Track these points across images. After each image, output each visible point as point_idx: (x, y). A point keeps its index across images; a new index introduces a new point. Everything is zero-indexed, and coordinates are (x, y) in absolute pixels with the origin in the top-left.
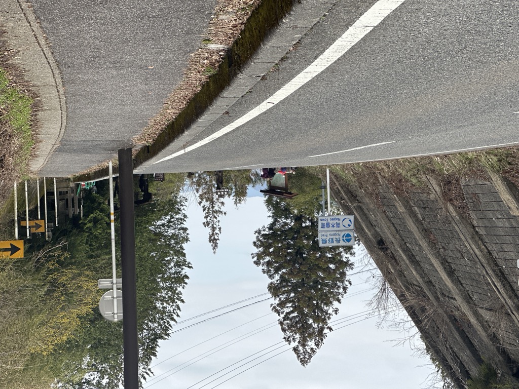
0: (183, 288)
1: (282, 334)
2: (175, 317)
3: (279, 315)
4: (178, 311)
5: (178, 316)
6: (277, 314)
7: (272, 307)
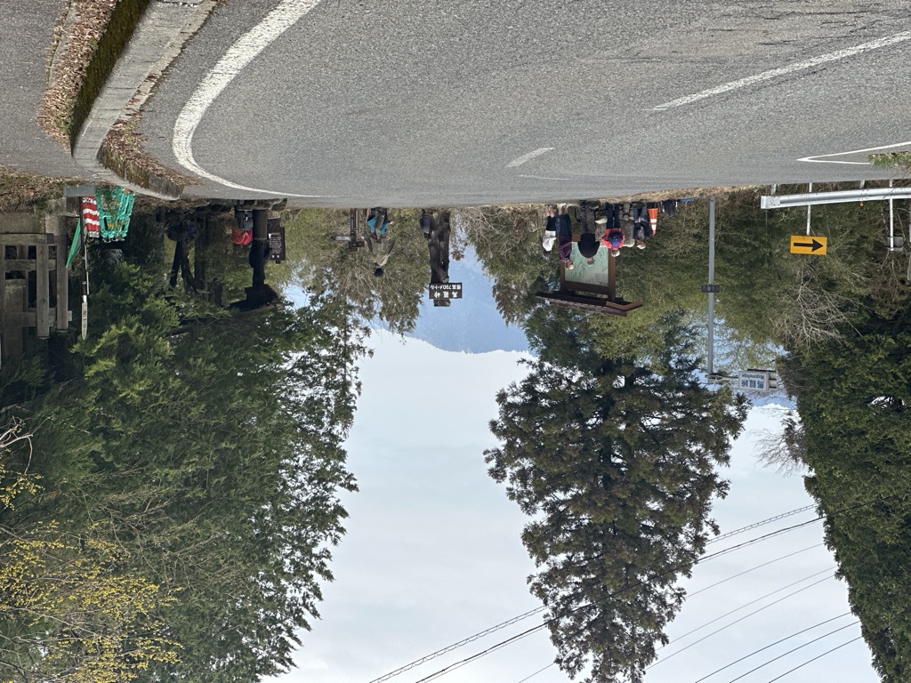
0: (335, 542)
1: (555, 651)
2: (307, 616)
3: (546, 603)
4: (316, 601)
5: (315, 613)
6: (542, 601)
7: (531, 584)
